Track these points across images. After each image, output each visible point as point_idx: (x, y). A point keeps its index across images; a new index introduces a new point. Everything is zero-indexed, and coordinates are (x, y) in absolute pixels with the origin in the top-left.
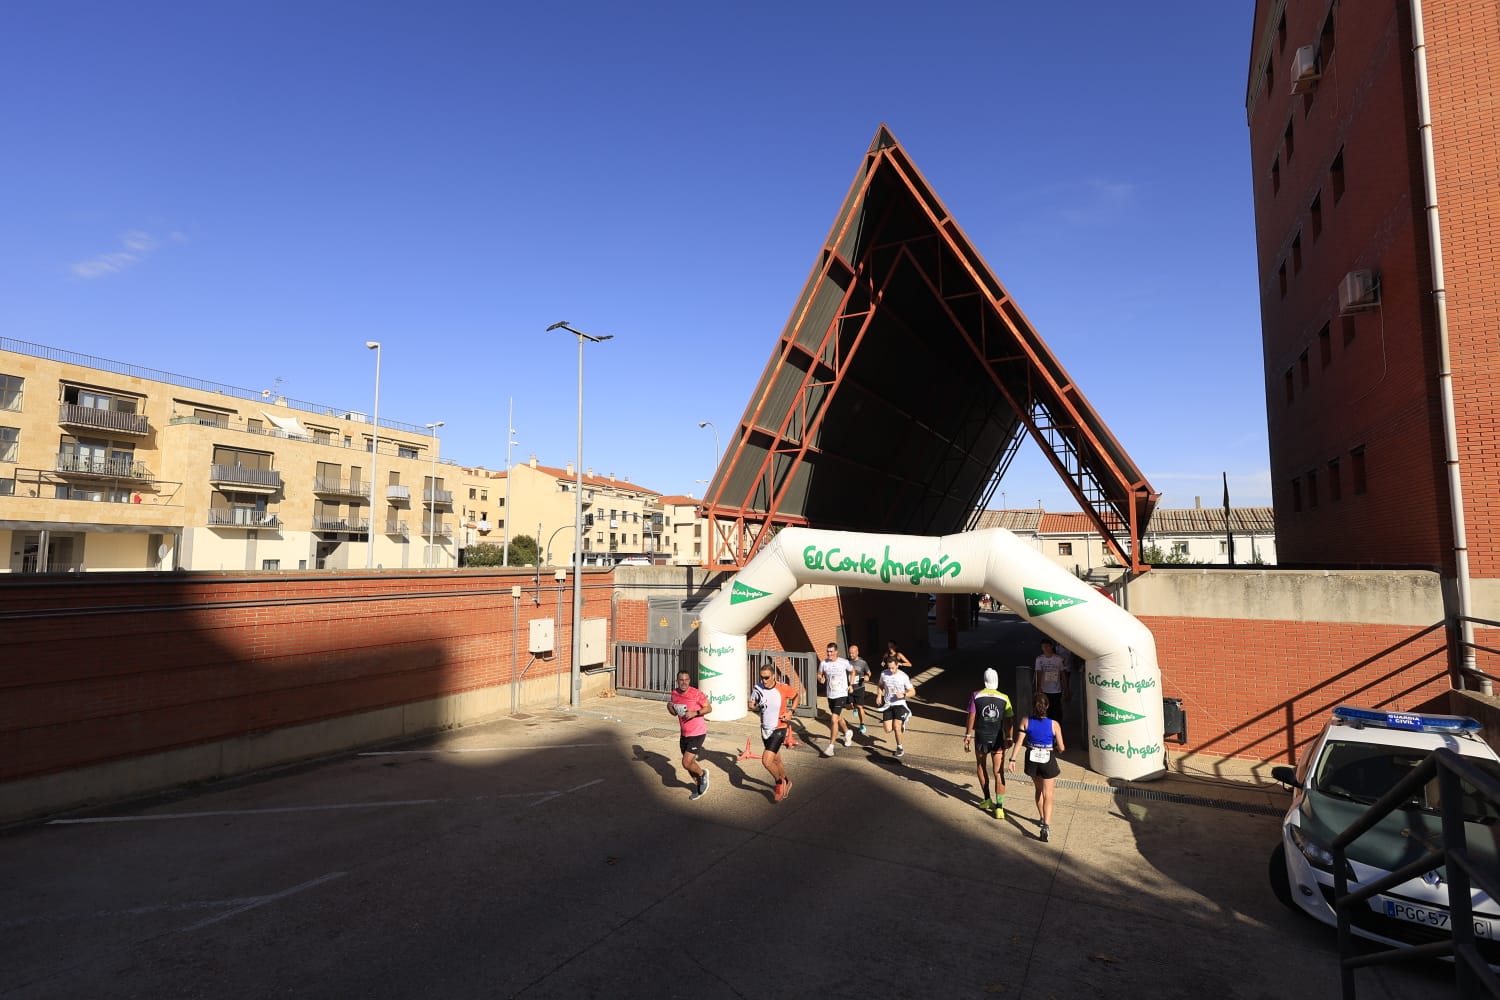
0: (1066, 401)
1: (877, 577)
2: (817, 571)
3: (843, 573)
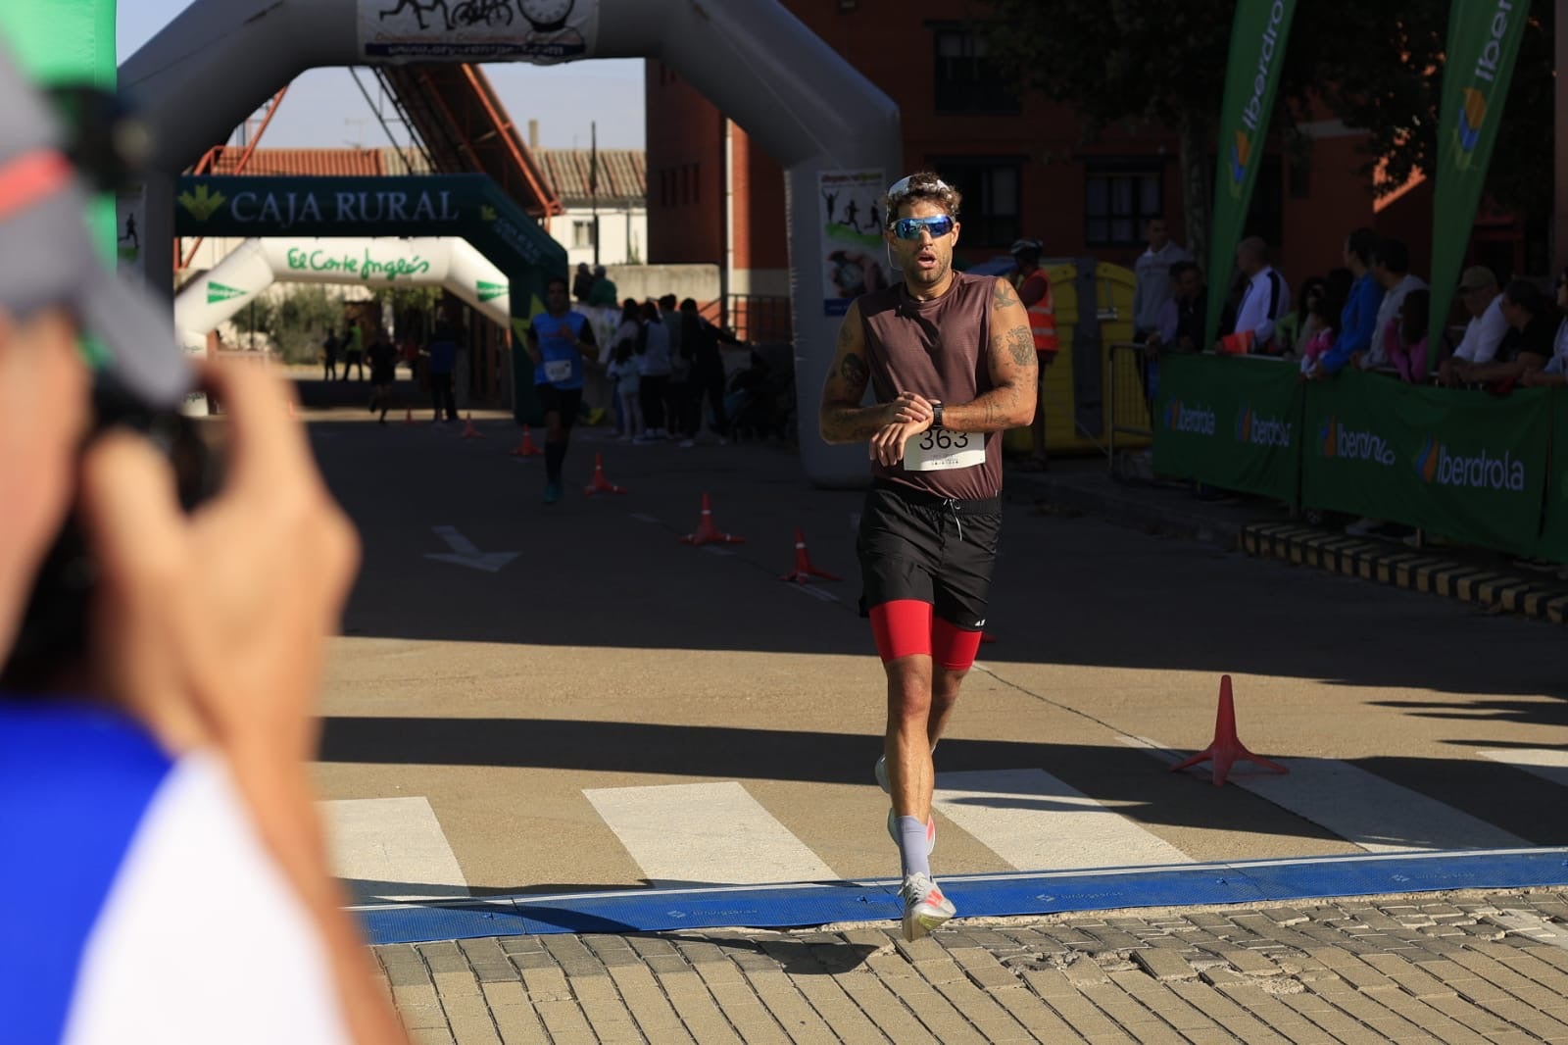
0: (506, 136)
1: (358, 274)
2: (300, 271)
3: (325, 272)
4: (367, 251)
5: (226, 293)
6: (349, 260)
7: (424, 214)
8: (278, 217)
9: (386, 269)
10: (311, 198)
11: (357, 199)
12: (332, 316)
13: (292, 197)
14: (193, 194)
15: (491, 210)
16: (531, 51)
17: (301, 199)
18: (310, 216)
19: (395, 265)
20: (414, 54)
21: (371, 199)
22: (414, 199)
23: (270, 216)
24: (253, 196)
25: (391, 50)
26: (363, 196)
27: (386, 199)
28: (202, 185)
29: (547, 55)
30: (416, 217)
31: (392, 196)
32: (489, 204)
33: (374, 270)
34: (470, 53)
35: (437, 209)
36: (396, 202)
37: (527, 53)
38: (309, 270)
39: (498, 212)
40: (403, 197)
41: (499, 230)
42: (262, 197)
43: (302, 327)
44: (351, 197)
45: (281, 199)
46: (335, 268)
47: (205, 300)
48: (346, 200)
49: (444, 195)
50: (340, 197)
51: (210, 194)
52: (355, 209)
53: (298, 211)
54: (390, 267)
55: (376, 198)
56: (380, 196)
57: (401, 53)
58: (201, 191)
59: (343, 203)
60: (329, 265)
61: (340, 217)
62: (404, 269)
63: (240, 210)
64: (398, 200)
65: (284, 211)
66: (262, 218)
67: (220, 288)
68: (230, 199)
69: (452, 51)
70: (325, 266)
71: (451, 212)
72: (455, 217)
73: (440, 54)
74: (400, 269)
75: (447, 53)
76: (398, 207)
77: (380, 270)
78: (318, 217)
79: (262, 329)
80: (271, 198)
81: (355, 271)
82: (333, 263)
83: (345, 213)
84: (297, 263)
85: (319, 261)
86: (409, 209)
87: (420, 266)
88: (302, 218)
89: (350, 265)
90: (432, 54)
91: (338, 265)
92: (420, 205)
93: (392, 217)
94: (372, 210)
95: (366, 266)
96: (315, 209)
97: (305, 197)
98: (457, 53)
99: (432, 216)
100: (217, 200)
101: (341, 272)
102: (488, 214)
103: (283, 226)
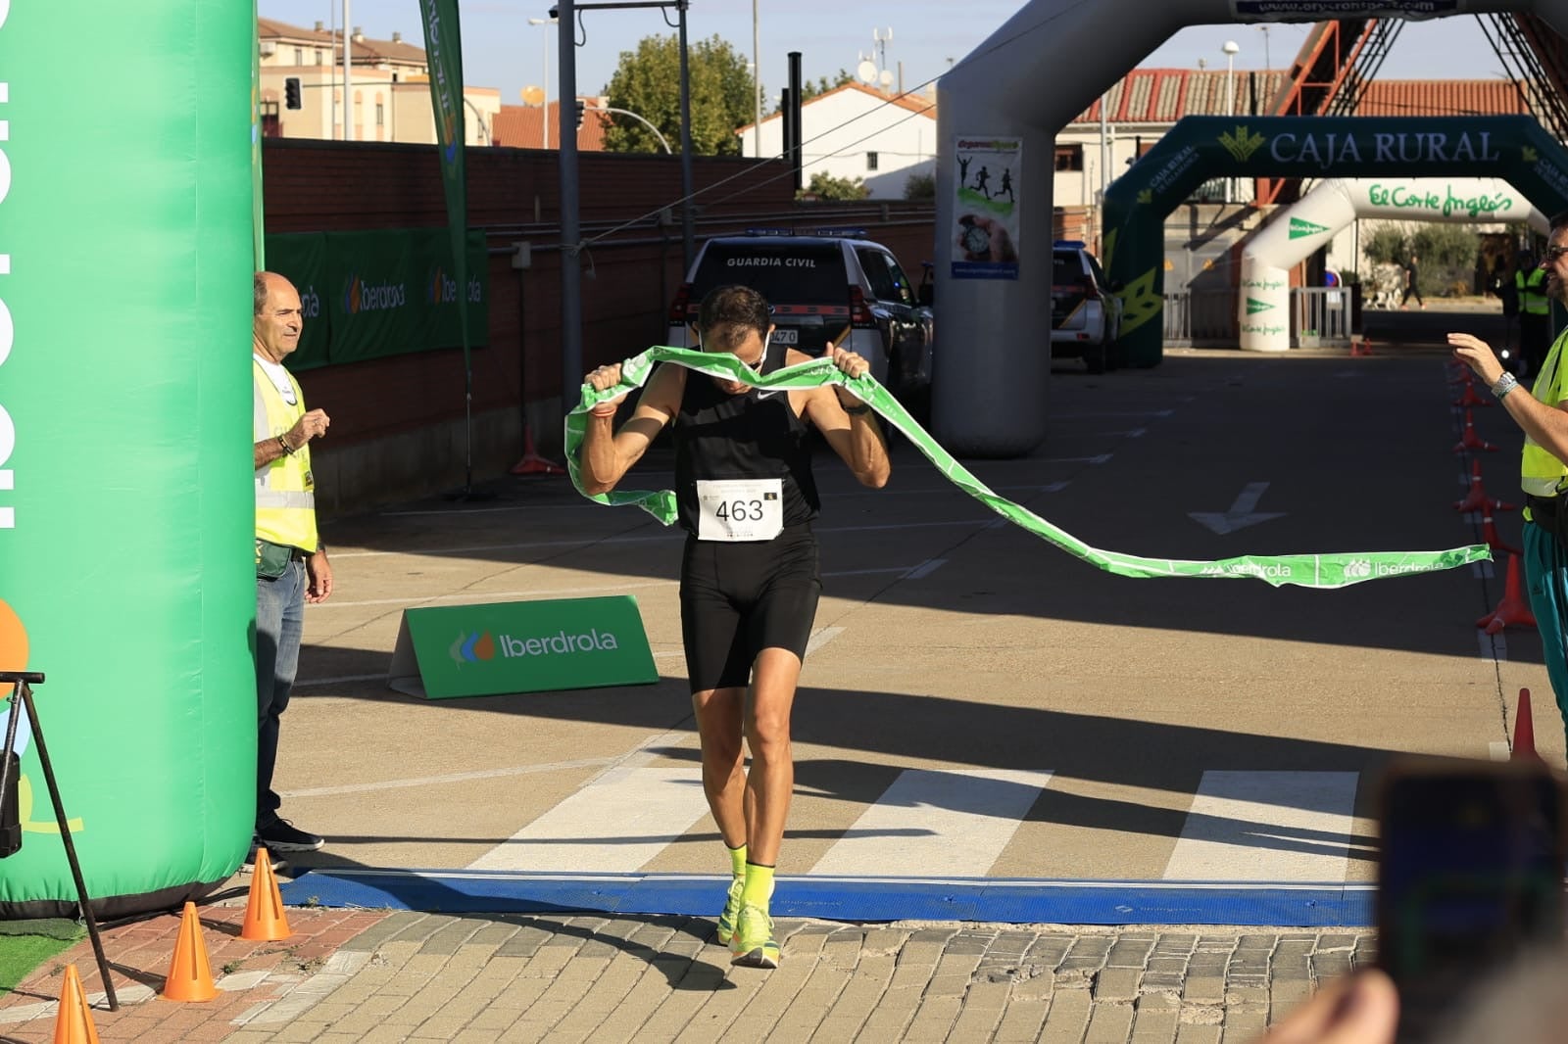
1: (1440, 211)
2: (1383, 207)
3: (1407, 208)
4: (1449, 187)
5: (1308, 229)
6: (1430, 198)
7: (1464, 155)
8: (1318, 159)
9: (1468, 206)
10: (1350, 138)
11: (1397, 140)
12: (1466, 249)
13: (1331, 138)
14: (1233, 135)
15: (1533, 151)
16: (1401, 6)
17: (1340, 139)
18: (1349, 156)
19: (1478, 202)
20: (1285, 10)
21: (1411, 139)
22: (1453, 138)
23: (1309, 156)
24: (1293, 137)
25: (1262, 9)
26: (1402, 137)
27: (1426, 139)
28: (1242, 126)
29: (1419, 10)
30: (1456, 158)
31: (1431, 137)
32: (1530, 145)
33: (1456, 207)
34: (1341, 9)
35: (1478, 151)
36: (1436, 142)
37: (1398, 9)
38: (1391, 206)
39: (1540, 153)
40: (1443, 138)
41: (1540, 171)
42: (1302, 137)
43: (1436, 259)
44: (1391, 138)
45: (1320, 139)
46: (1417, 204)
47: (1288, 234)
48: (1385, 141)
49: (1485, 136)
50: (1379, 137)
51: (1250, 134)
52: (1395, 150)
53: (1337, 151)
54: (1471, 204)
55: (1416, 139)
56: (1420, 137)
57: (1272, 10)
58: (1242, 132)
59: (1382, 144)
60: (1411, 202)
61: (1379, 158)
62: (1487, 207)
63: (1278, 149)
64: (1437, 140)
65: (1323, 152)
66: (1301, 159)
67: (1303, 223)
68: (1270, 140)
69: (1322, 8)
70: (1407, 203)
71: (1491, 153)
72: (1496, 158)
73: (1312, 11)
74: (1482, 207)
75: (1318, 9)
76: (1438, 148)
77: (1462, 207)
78: (1357, 158)
79: (1395, 261)
80: (1310, 138)
81: (1437, 207)
82: (1415, 200)
83: (1384, 154)
84: (1379, 200)
85: (1401, 198)
86: (1448, 150)
87: (1502, 203)
88: (1341, 159)
89: (1431, 202)
90: (1303, 10)
91: (1420, 202)
92: (1461, 144)
93: (1431, 157)
94: (1411, 151)
95: (1447, 203)
96: (1354, 150)
97: (1345, 137)
98: (1328, 9)
99: (1472, 157)
100: (1257, 141)
101: (1423, 208)
102: (1529, 154)
103: (1323, 167)
